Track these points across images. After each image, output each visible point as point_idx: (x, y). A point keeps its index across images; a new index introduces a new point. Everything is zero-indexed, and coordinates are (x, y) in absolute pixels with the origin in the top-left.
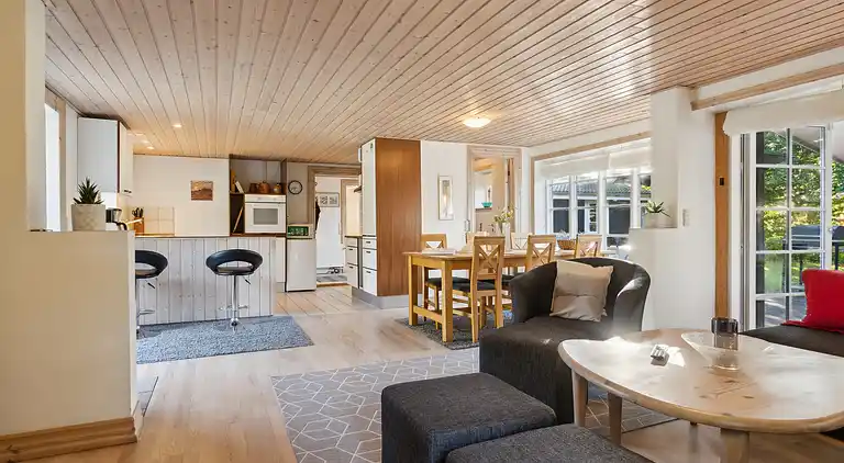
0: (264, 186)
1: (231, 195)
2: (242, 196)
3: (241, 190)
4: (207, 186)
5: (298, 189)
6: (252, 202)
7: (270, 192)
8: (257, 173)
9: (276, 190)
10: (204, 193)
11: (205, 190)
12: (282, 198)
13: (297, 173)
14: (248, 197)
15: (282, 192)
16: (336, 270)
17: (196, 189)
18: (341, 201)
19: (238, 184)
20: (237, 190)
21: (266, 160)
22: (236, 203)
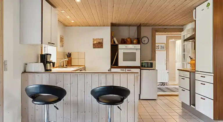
0: (129, 40)
1: (111, 45)
2: (117, 45)
3: (116, 43)
4: (101, 41)
5: (146, 42)
6: (122, 49)
7: (132, 43)
8: (125, 33)
9: (135, 42)
10: (99, 45)
11: (99, 43)
12: (138, 46)
13: (146, 32)
14: (120, 46)
15: (138, 43)
16: (163, 84)
17: (95, 42)
18: (166, 48)
19: (115, 39)
20: (114, 42)
21: (129, 25)
22: (114, 49)
